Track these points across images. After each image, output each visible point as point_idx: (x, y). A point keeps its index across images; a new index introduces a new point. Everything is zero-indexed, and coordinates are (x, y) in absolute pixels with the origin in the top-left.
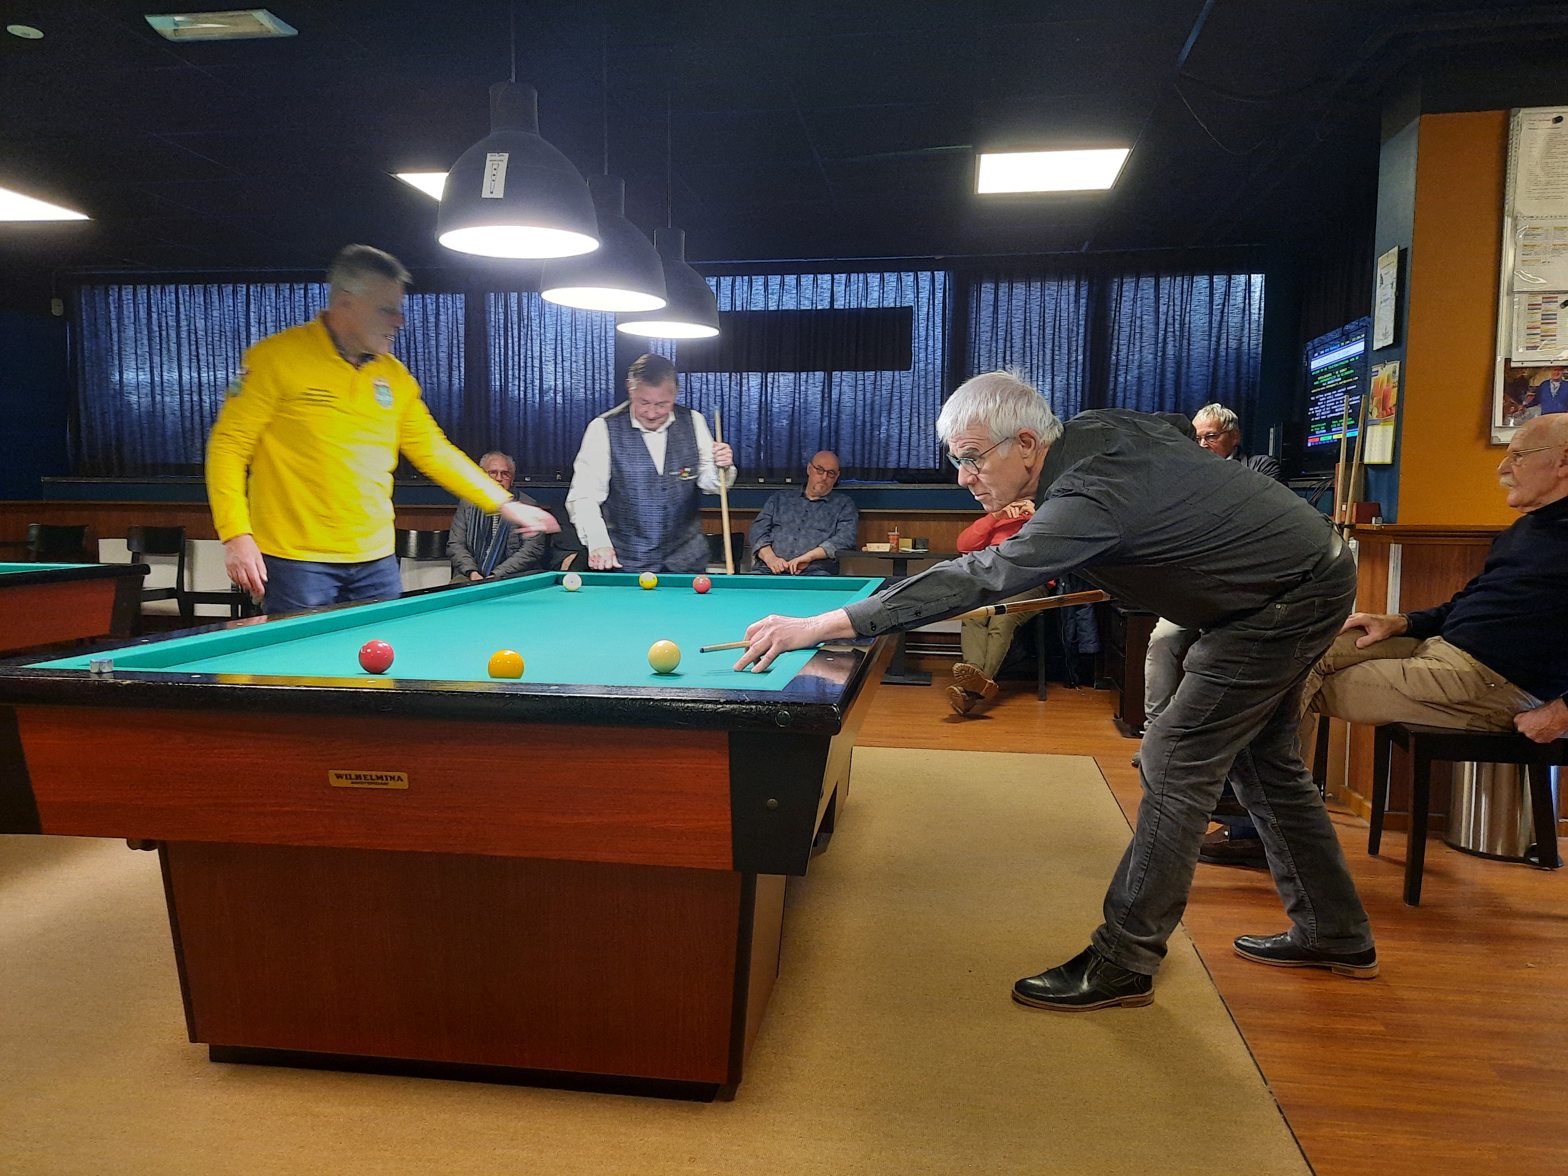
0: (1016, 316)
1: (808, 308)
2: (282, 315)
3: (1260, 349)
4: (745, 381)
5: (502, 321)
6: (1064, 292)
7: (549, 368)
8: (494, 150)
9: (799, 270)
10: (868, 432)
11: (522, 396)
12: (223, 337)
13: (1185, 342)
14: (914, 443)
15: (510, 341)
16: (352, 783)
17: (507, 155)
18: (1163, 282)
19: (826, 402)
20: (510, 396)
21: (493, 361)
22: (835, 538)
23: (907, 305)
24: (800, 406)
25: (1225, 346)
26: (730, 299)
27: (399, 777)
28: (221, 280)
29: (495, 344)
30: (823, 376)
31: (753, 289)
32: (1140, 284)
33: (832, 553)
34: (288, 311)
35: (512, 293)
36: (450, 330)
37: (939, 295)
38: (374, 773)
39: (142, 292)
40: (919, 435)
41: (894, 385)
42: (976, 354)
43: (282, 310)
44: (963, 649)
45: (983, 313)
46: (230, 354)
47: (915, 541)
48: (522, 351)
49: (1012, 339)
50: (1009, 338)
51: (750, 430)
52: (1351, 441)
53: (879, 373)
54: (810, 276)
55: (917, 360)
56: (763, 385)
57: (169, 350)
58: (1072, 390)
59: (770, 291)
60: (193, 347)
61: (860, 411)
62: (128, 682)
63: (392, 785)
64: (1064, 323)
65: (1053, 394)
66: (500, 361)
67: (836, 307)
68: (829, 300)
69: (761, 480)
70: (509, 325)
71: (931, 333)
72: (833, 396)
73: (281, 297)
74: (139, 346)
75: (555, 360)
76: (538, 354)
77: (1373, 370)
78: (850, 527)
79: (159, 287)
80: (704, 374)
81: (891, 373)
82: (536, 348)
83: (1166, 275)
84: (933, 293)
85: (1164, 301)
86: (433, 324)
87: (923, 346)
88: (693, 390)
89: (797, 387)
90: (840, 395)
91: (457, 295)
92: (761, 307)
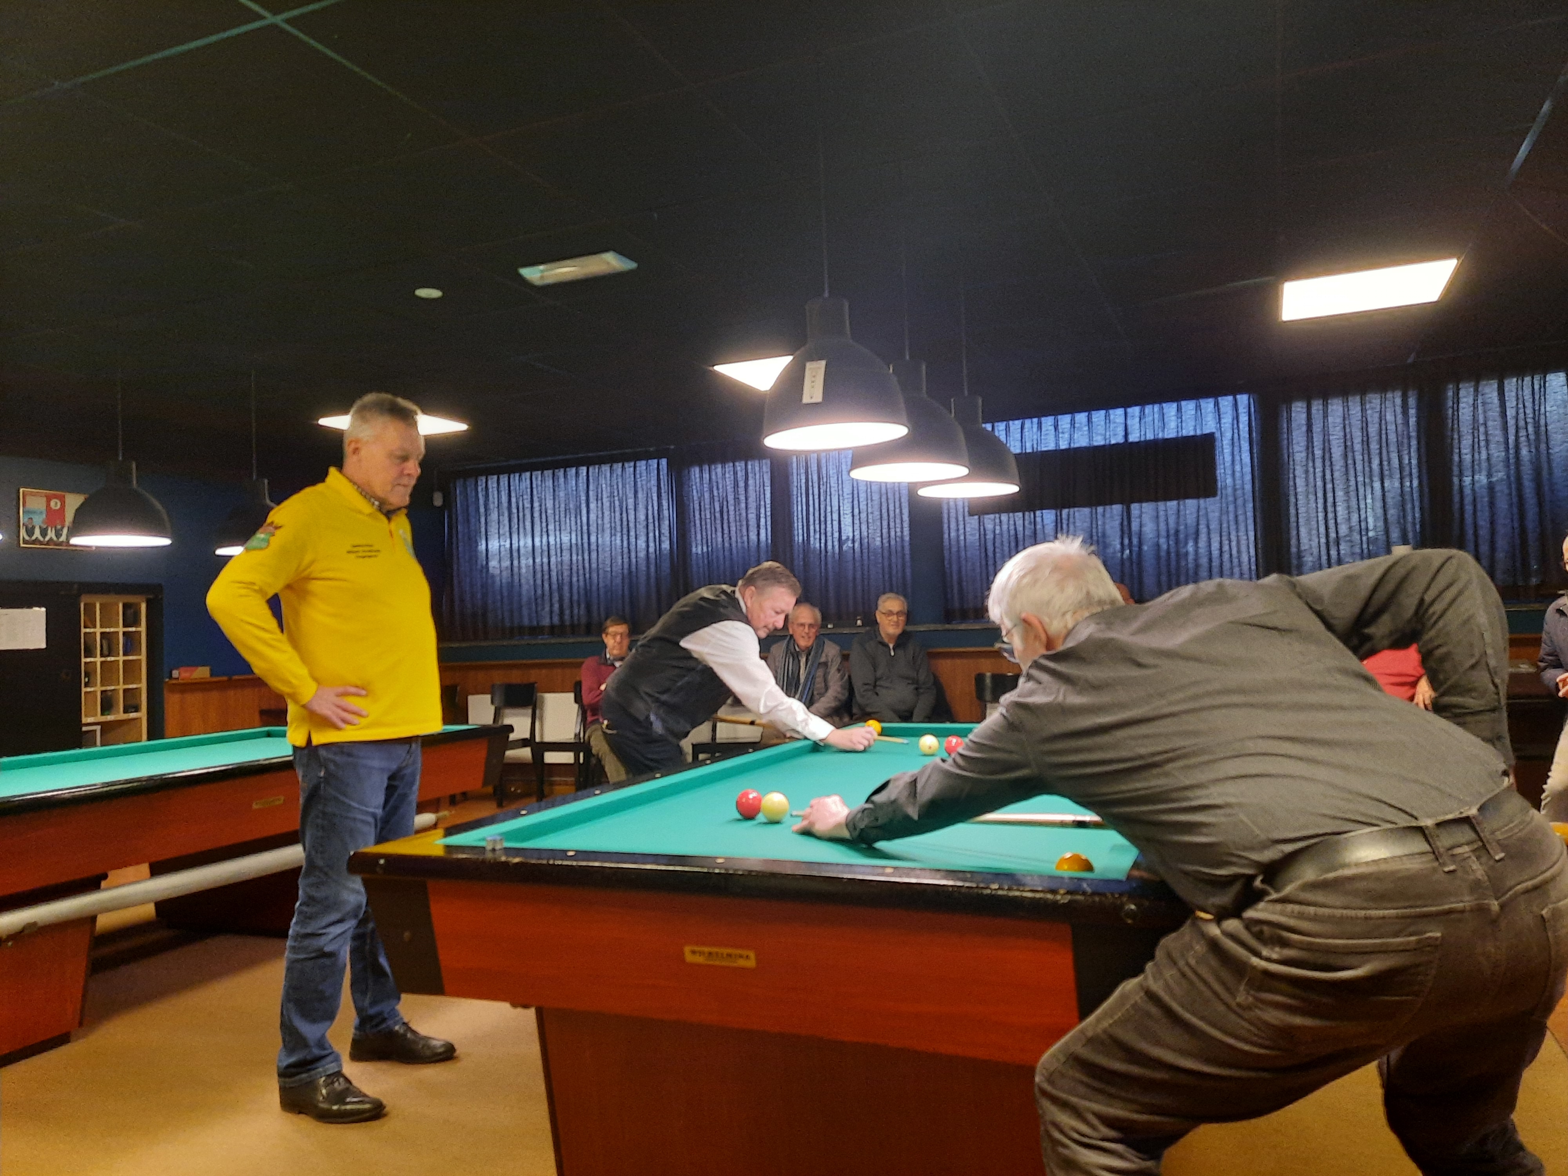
0: (1334, 433)
1: (1101, 444)
2: (615, 491)
4: (1038, 519)
5: (803, 481)
6: (1389, 404)
7: (847, 520)
8: (812, 359)
9: (1089, 407)
11: (823, 548)
12: (568, 514)
13: (1543, 446)
15: (811, 498)
17: (823, 363)
18: (1509, 383)
19: (1126, 535)
20: (812, 549)
21: (796, 518)
23: (1208, 432)
26: (1020, 442)
28: (566, 465)
29: (797, 502)
30: (1121, 509)
31: (1043, 430)
32: (1480, 389)
34: (620, 486)
35: (812, 462)
36: (758, 493)
37: (1244, 418)
39: (504, 479)
41: (1200, 513)
42: (1291, 475)
43: (615, 487)
45: (1295, 433)
46: (574, 528)
48: (822, 507)
49: (1331, 457)
50: (1327, 457)
53: (1181, 502)
54: (1101, 411)
55: (1223, 486)
56: (1059, 520)
58: (1409, 506)
59: (1060, 431)
60: (544, 525)
61: (1163, 540)
64: (1392, 437)
66: (802, 517)
67: (1130, 440)
68: (1123, 434)
70: (810, 484)
71: (1238, 458)
72: (1133, 529)
73: (615, 475)
75: (853, 512)
76: (837, 508)
79: (517, 475)
80: (997, 515)
81: (1195, 501)
82: (835, 503)
83: (1512, 375)
84: (1237, 418)
85: (1511, 403)
86: (743, 489)
87: (1229, 472)
88: (987, 532)
89: (1094, 522)
90: (1141, 527)
91: (764, 461)
92: (1051, 446)
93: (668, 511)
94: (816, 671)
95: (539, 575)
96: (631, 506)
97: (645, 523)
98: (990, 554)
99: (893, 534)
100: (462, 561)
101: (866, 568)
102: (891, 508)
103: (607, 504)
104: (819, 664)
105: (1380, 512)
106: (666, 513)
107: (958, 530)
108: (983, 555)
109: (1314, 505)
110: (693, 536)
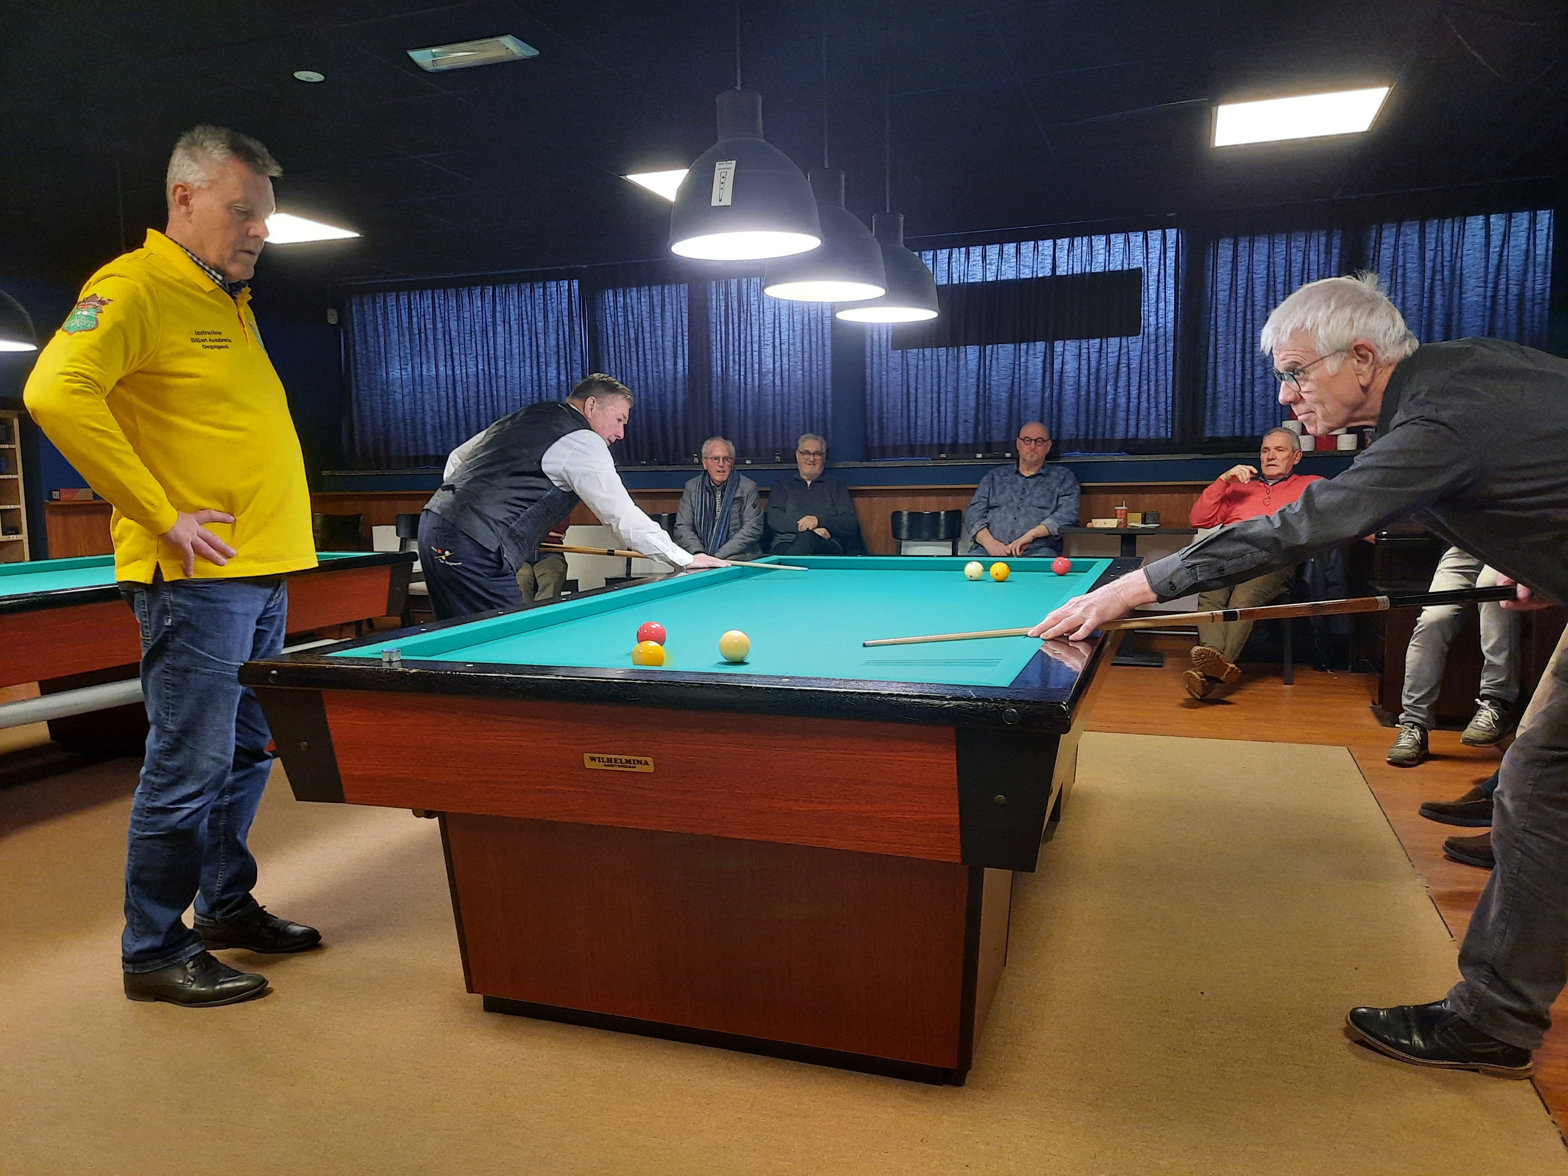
0: (1258, 272)
1: (1028, 277)
2: (524, 313)
3: (1547, 294)
4: (962, 355)
5: (723, 308)
6: (1313, 243)
7: (768, 351)
8: (723, 159)
9: (1018, 238)
10: (1092, 403)
11: (742, 380)
12: (474, 336)
13: (1456, 290)
14: (1143, 412)
15: (731, 327)
16: (605, 765)
17: (734, 163)
18: (1430, 225)
19: (1048, 373)
20: (731, 381)
21: (714, 348)
22: (1057, 514)
23: (1135, 266)
24: (1020, 379)
25: (1503, 293)
26: (947, 272)
28: (470, 283)
29: (716, 330)
30: (1044, 346)
31: (970, 260)
32: (1402, 230)
34: (529, 308)
35: (732, 281)
36: (675, 319)
37: (1171, 254)
38: (624, 757)
39: (404, 298)
40: (1149, 403)
41: (1122, 352)
42: (1213, 314)
43: (524, 309)
45: (1220, 271)
46: (480, 352)
47: (1145, 516)
48: (742, 336)
50: (1249, 295)
51: (967, 405)
53: (1104, 340)
54: (1030, 242)
55: (1146, 325)
56: (982, 357)
57: (428, 353)
59: (988, 262)
60: (448, 347)
61: (1084, 380)
62: (414, 671)
63: (639, 768)
66: (721, 347)
67: (1058, 273)
68: (1051, 267)
69: (979, 456)
70: (730, 311)
71: (1162, 295)
72: (1055, 367)
73: (523, 296)
74: (402, 349)
75: (774, 342)
76: (758, 338)
78: (1072, 500)
79: (418, 292)
80: (921, 350)
81: (1117, 340)
82: (756, 333)
83: (1434, 217)
84: (1164, 252)
85: (1430, 246)
86: (659, 314)
87: (1153, 309)
88: (910, 367)
89: (1017, 359)
90: (1063, 365)
91: (680, 285)
92: (978, 278)
93: (581, 335)
94: (731, 508)
95: (444, 402)
96: (541, 330)
97: (556, 348)
98: (912, 391)
99: (814, 367)
100: (361, 384)
101: (786, 401)
102: (814, 339)
103: (515, 327)
104: (734, 499)
106: (577, 337)
107: (881, 365)
108: (905, 391)
109: (1233, 346)
110: (606, 364)
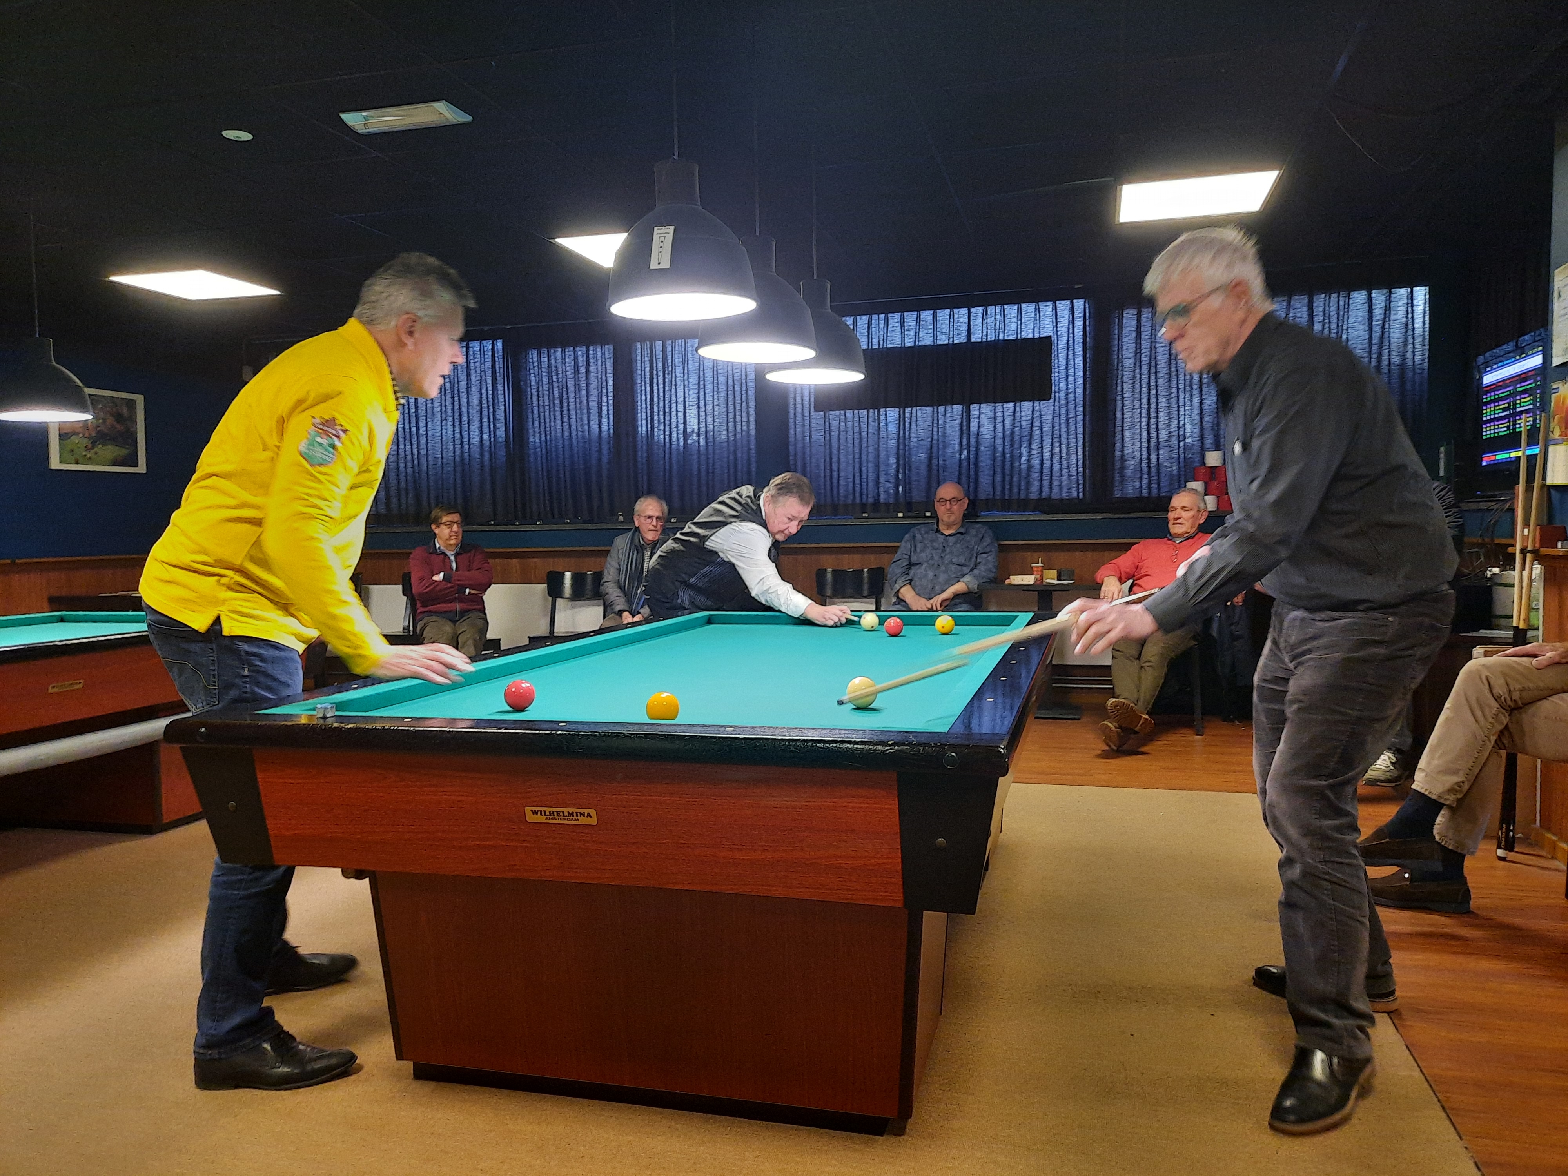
1: (945, 343)
3: (1426, 364)
4: (882, 417)
5: (648, 369)
7: (692, 412)
8: (661, 225)
9: (935, 306)
10: (1008, 464)
11: (667, 440)
14: (1056, 474)
15: (655, 387)
16: (547, 819)
17: (672, 229)
18: (1317, 299)
19: (965, 435)
20: (656, 441)
21: (639, 408)
22: (976, 572)
23: (1045, 335)
24: (938, 440)
25: (1387, 363)
26: (866, 337)
27: (588, 813)
29: (641, 391)
30: (961, 409)
31: (889, 327)
32: (1292, 303)
33: (974, 586)
35: (657, 342)
36: (600, 380)
37: (1079, 324)
38: (566, 810)
40: (1061, 464)
41: (1035, 415)
42: (1119, 381)
44: (1115, 682)
45: (1125, 339)
47: (1060, 573)
48: (667, 396)
49: (1156, 364)
50: (1153, 363)
51: (888, 465)
52: (1532, 459)
53: (1018, 404)
54: (946, 310)
55: (1057, 390)
56: (901, 419)
59: (906, 328)
61: (999, 442)
62: (349, 727)
63: (583, 821)
65: (1201, 418)
66: (646, 407)
67: (973, 340)
68: (966, 333)
69: (900, 515)
70: (655, 372)
71: (1072, 362)
72: (972, 429)
75: (698, 404)
76: (682, 399)
77: (1554, 387)
80: (842, 412)
81: (1031, 403)
82: (680, 394)
83: (1320, 292)
84: (1072, 321)
85: (1318, 318)
86: (584, 375)
87: (1063, 375)
89: (935, 421)
90: (979, 427)
91: (606, 346)
92: (897, 344)
93: (504, 398)
96: (463, 389)
97: (479, 408)
98: (835, 451)
99: (738, 427)
101: (711, 461)
105: (1197, 418)
106: (501, 397)
107: (804, 426)
108: (827, 452)
109: (1139, 411)
110: (530, 424)
